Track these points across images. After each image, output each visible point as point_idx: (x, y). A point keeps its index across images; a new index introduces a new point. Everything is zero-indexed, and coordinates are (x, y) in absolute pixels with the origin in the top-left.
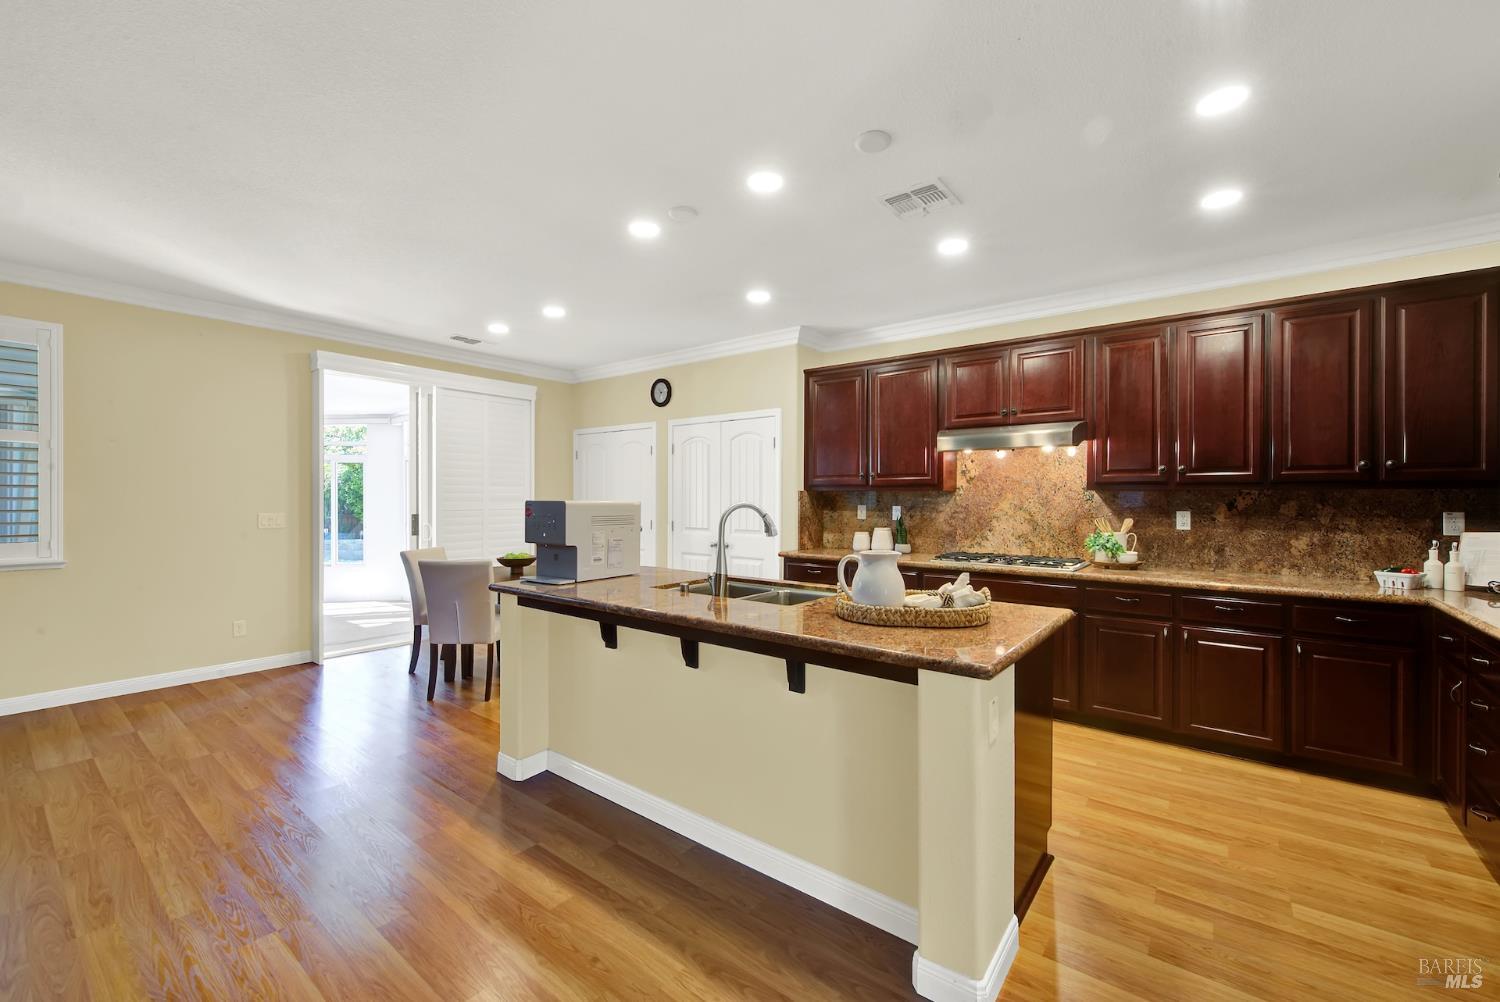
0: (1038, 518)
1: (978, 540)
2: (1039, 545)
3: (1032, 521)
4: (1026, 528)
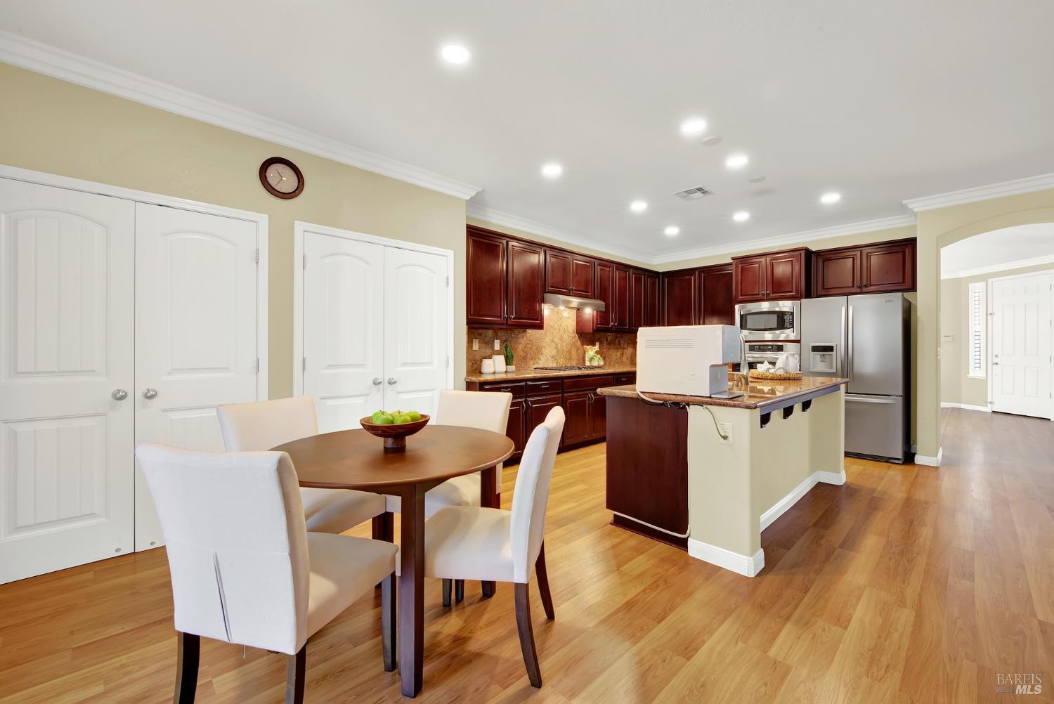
0: (559, 345)
2: (559, 360)
3: (557, 348)
4: (554, 352)
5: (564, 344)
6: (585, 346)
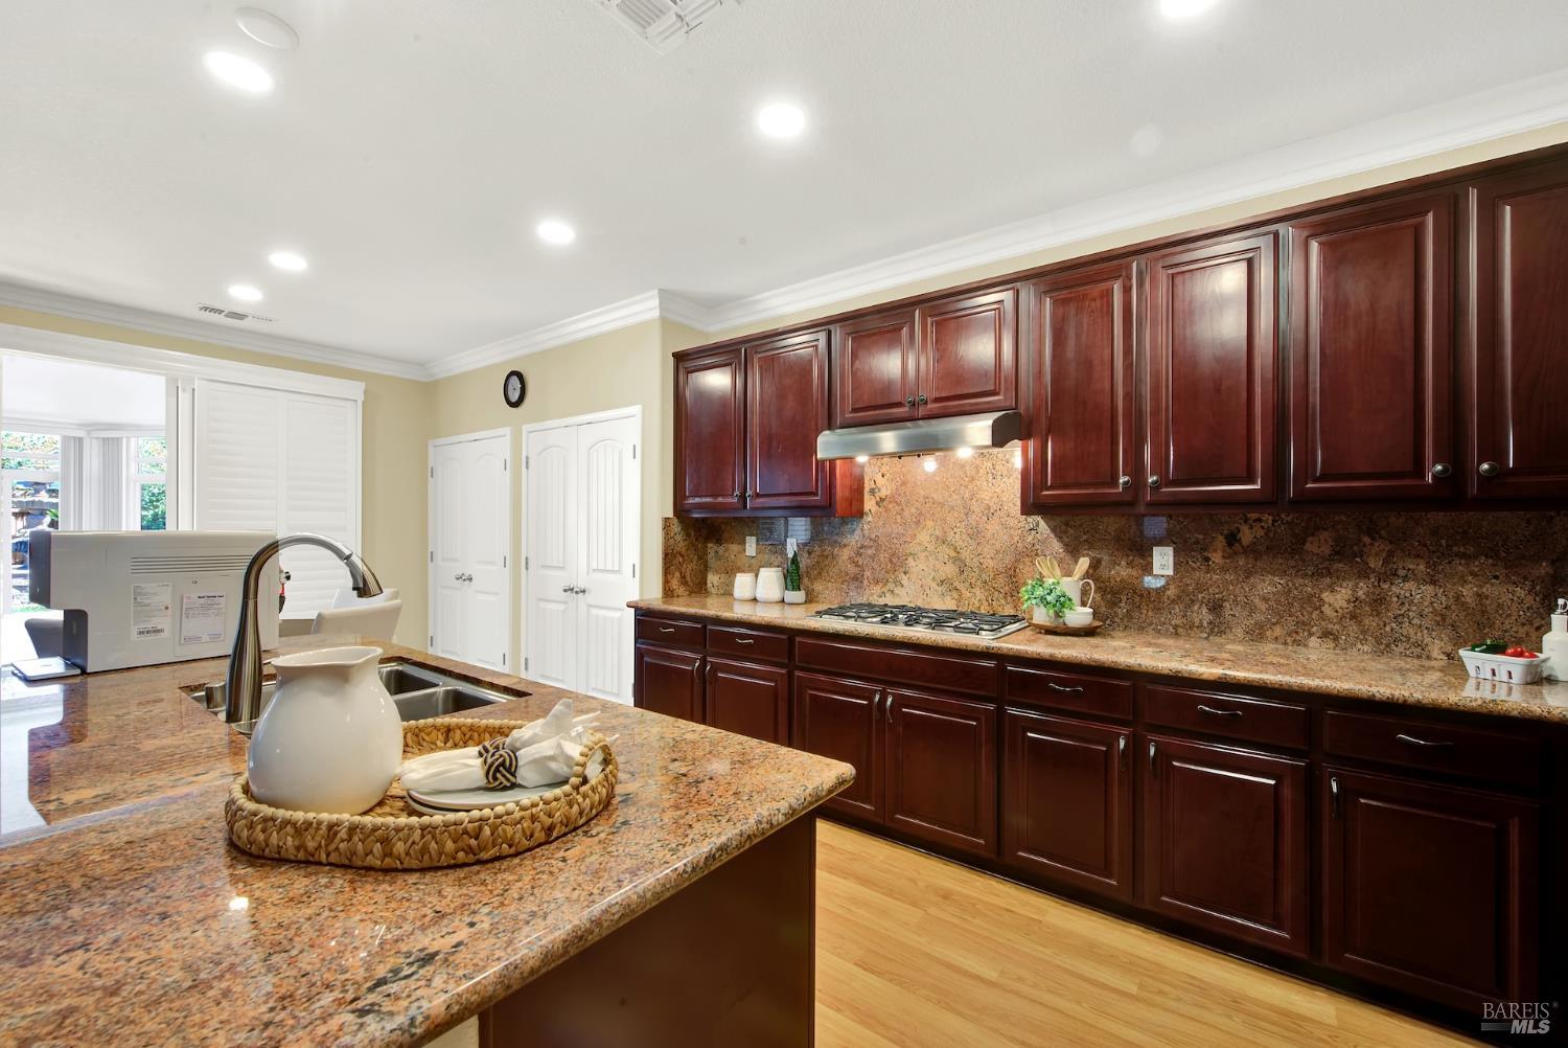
0: (965, 554)
1: (891, 586)
3: (958, 560)
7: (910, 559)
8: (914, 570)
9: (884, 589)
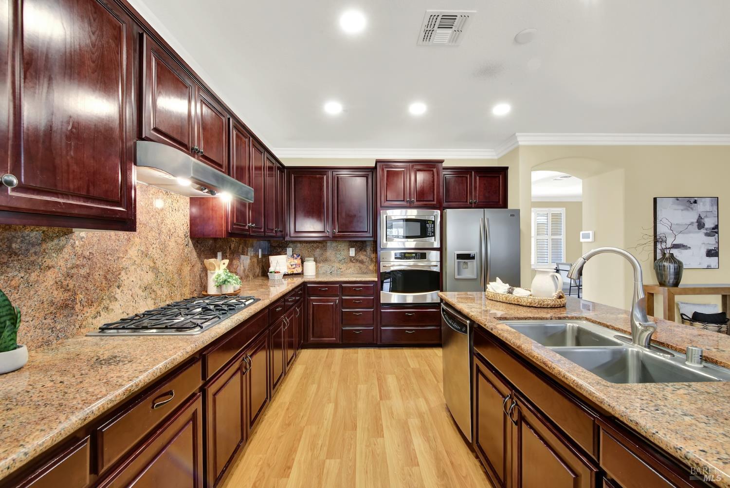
1: (106, 303)
5: (170, 260)
6: (206, 261)
7: (123, 273)
8: (126, 283)
9: (100, 309)
